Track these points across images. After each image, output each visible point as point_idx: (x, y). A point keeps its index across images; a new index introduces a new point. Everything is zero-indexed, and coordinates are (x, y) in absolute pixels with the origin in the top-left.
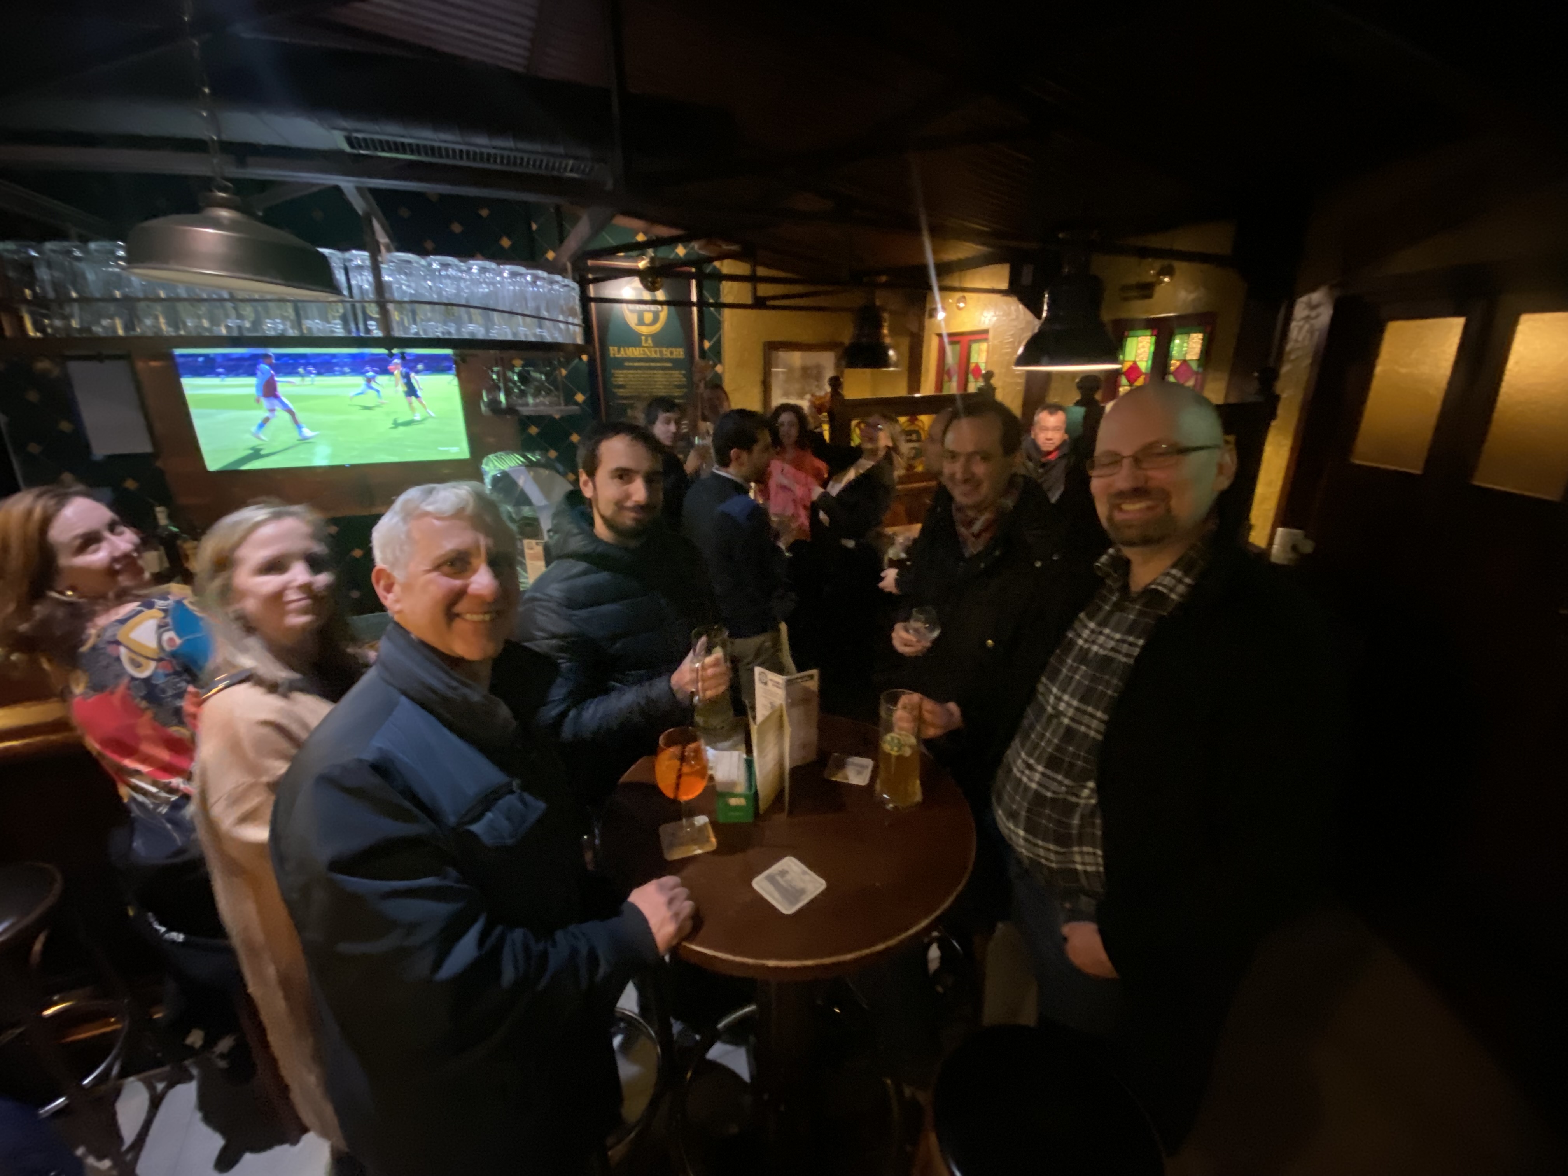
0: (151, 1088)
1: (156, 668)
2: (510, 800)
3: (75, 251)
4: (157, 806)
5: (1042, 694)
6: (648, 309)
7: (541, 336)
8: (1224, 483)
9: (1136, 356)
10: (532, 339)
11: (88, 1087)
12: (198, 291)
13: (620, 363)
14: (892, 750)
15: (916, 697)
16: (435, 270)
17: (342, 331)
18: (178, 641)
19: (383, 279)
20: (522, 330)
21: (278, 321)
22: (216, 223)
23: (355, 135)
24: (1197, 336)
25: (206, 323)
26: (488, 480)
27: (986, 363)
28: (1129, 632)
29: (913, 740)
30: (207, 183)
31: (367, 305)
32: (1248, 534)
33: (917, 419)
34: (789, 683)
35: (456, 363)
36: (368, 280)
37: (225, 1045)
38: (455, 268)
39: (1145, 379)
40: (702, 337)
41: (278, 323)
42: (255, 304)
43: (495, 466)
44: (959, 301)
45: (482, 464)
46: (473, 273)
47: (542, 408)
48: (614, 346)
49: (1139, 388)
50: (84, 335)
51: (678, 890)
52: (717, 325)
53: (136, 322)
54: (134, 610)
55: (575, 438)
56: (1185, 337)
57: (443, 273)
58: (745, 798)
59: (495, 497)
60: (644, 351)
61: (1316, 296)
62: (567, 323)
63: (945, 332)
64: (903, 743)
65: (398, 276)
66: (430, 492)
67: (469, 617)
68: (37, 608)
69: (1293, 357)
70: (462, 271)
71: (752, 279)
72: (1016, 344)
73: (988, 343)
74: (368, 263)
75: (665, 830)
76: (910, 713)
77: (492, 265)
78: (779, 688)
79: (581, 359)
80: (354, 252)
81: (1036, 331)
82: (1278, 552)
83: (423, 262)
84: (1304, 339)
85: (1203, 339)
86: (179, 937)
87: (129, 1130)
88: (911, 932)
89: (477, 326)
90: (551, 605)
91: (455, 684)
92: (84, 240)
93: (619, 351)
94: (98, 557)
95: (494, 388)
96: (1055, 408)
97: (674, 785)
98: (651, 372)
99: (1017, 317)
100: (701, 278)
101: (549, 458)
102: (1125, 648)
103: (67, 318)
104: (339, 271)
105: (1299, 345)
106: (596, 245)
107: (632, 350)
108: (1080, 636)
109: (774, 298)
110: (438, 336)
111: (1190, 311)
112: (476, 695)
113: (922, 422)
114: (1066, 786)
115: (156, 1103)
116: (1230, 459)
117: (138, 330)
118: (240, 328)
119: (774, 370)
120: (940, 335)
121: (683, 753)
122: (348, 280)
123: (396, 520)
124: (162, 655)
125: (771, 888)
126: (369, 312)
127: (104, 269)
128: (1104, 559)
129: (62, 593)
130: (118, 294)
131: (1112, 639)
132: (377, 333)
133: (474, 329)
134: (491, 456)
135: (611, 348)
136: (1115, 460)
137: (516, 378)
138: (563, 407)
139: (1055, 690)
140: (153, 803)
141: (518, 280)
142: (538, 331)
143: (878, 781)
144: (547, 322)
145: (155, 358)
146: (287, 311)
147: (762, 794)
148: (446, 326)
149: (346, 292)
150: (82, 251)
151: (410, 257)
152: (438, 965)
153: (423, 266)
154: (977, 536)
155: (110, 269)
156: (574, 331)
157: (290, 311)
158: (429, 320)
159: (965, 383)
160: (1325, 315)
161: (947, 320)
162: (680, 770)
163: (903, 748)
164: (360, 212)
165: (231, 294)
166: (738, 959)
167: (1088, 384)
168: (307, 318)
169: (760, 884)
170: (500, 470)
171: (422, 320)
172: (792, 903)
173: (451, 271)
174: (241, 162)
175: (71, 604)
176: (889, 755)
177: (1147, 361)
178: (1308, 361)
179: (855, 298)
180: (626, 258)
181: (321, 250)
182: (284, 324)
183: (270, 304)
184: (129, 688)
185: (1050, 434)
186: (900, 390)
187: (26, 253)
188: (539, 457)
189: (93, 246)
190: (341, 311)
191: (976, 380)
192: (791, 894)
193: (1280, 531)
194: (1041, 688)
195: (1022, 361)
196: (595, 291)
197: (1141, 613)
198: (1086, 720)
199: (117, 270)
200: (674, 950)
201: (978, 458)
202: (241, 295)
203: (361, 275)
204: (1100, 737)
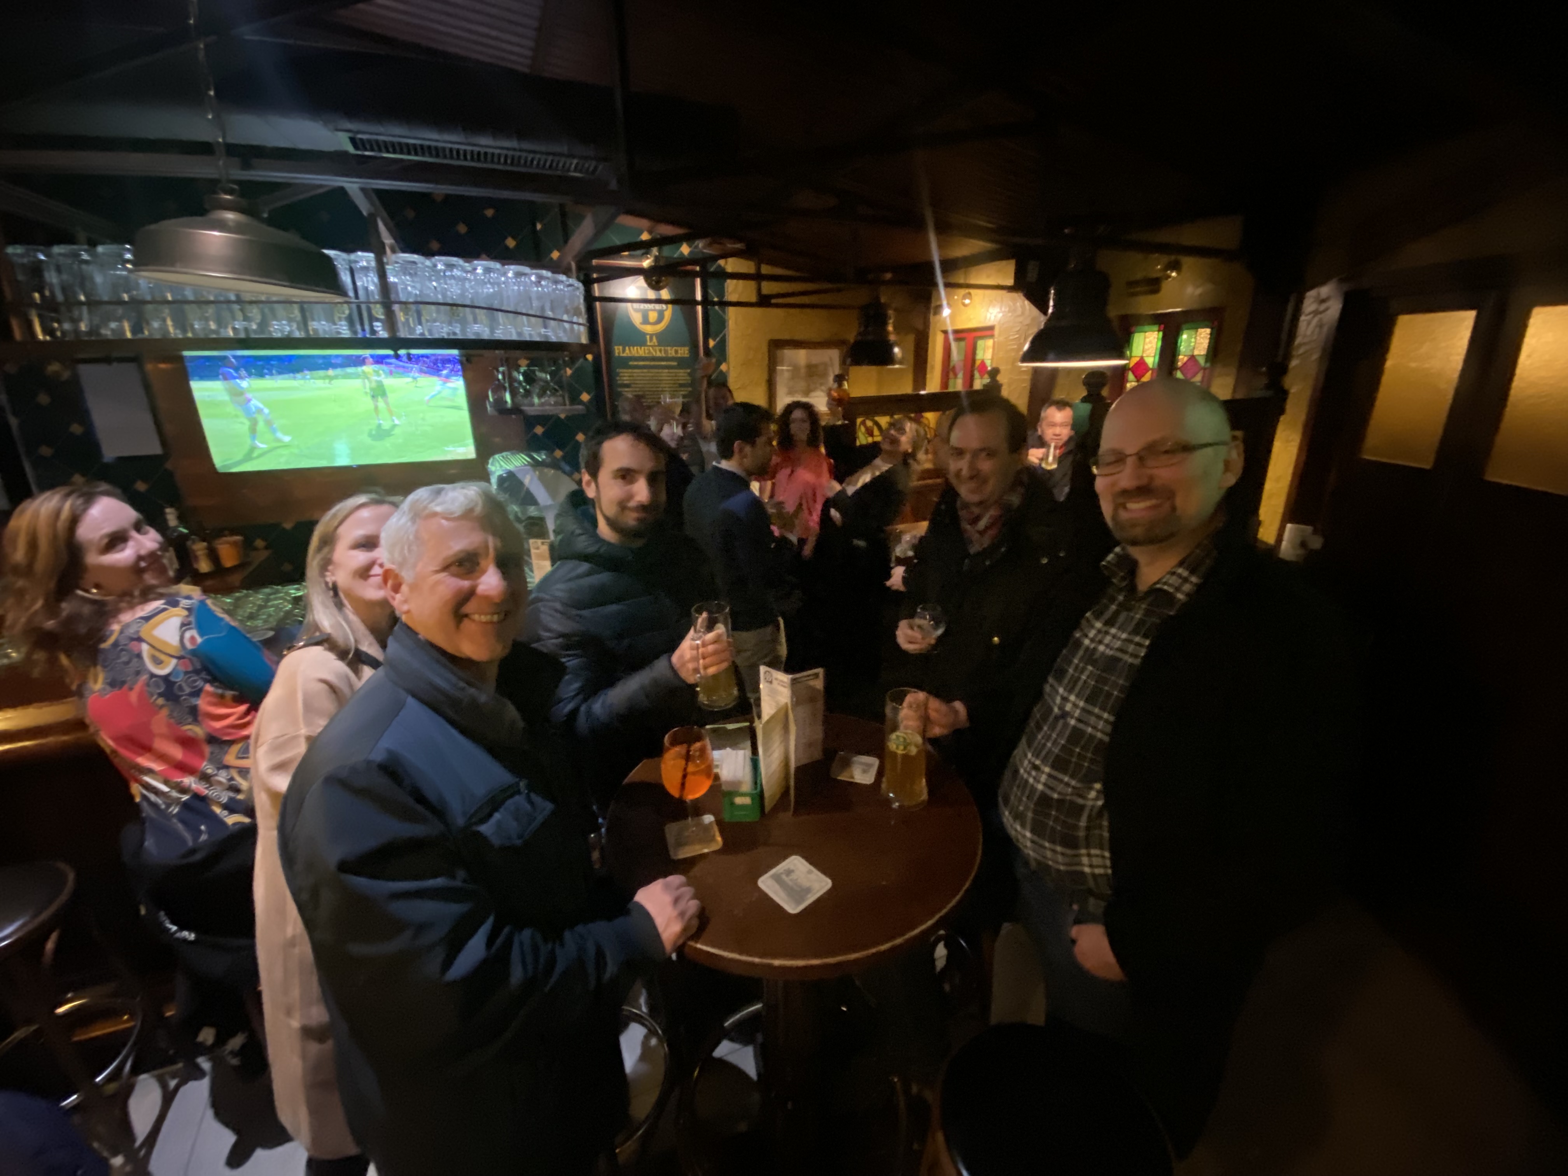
0: (164, 1086)
1: (177, 665)
2: (519, 800)
3: (82, 254)
4: (168, 806)
5: (1049, 695)
6: (653, 308)
7: (546, 336)
8: (1231, 480)
9: (1143, 352)
10: (537, 339)
11: (101, 1083)
12: (205, 293)
13: (625, 362)
14: (897, 748)
15: (921, 695)
16: (441, 270)
17: (348, 332)
18: (199, 640)
19: (388, 280)
20: (527, 330)
21: (284, 322)
22: (221, 226)
23: (360, 136)
24: (1204, 332)
25: (213, 326)
26: (494, 480)
27: (992, 359)
28: (1135, 631)
29: (919, 739)
30: (213, 185)
31: (372, 306)
32: (1257, 530)
33: (922, 417)
34: (794, 682)
35: (462, 363)
36: (373, 281)
37: (236, 1042)
38: (460, 269)
39: (1152, 373)
40: (707, 336)
41: (284, 325)
42: (261, 305)
43: (501, 466)
44: (964, 297)
45: (488, 463)
46: (478, 273)
47: (547, 408)
48: (620, 345)
49: (1144, 383)
50: (93, 338)
51: (684, 889)
52: (723, 324)
53: (144, 325)
54: (157, 608)
55: (580, 437)
56: (1192, 332)
57: (448, 273)
58: (750, 797)
59: (502, 497)
60: (649, 350)
61: (1325, 290)
62: (572, 323)
63: (950, 329)
64: (908, 741)
65: (403, 277)
66: (439, 492)
67: (476, 617)
68: (64, 605)
69: (1301, 351)
70: (467, 272)
71: (758, 277)
72: (1022, 341)
73: (994, 339)
74: (373, 264)
75: (671, 830)
76: (916, 711)
77: (498, 265)
78: (784, 687)
79: (586, 359)
80: (360, 253)
81: (1042, 327)
82: (1287, 550)
83: (428, 263)
84: (1313, 333)
85: (1211, 334)
86: (189, 936)
87: (141, 1124)
88: (916, 931)
89: (482, 326)
90: (558, 606)
91: (462, 684)
92: (92, 244)
93: (624, 351)
94: (125, 555)
95: (499, 388)
96: (1062, 404)
97: (679, 786)
98: (656, 371)
99: (1023, 313)
100: (706, 277)
101: (555, 458)
102: (1131, 648)
103: (75, 321)
104: (345, 274)
105: (1306, 340)
106: (602, 243)
107: (637, 349)
108: (1086, 636)
109: (779, 296)
110: (443, 336)
111: (1195, 306)
112: (485, 695)
113: (927, 419)
114: (1073, 787)
115: (168, 1098)
116: (1236, 456)
117: (146, 333)
118: (246, 330)
119: (779, 368)
120: (945, 332)
121: (688, 751)
122: (354, 283)
123: (404, 520)
124: (183, 653)
125: (777, 887)
126: (374, 312)
127: (112, 272)
128: (1110, 557)
129: (87, 591)
130: (126, 297)
131: (1119, 639)
132: (383, 334)
133: (480, 329)
134: (497, 456)
135: (616, 347)
136: (1120, 458)
137: (521, 378)
138: (568, 407)
139: (1061, 690)
140: (165, 803)
141: (523, 280)
142: (543, 331)
143: (884, 779)
144: (552, 323)
145: (165, 360)
146: (293, 313)
147: (767, 794)
148: (452, 326)
149: (351, 293)
150: (90, 255)
151: (415, 258)
152: (448, 964)
153: (428, 267)
154: (982, 533)
155: (118, 273)
156: (579, 330)
157: (296, 312)
158: (435, 321)
159: (970, 379)
160: (1334, 309)
161: (952, 316)
162: (685, 769)
163: (909, 748)
164: (365, 213)
165: (238, 296)
166: (744, 958)
167: (1095, 380)
168: (313, 320)
169: (766, 883)
170: (506, 470)
171: (427, 321)
172: (798, 902)
173: (456, 272)
174: (246, 165)
175: (94, 602)
176: (895, 754)
177: (1154, 357)
178: (1315, 356)
179: (860, 296)
180: (631, 257)
181: (326, 252)
182: (290, 326)
183: (276, 306)
184: (148, 685)
185: (1058, 430)
186: (906, 388)
187: (35, 257)
188: (544, 457)
189: (100, 249)
190: (347, 312)
191: (982, 377)
192: (797, 893)
193: (1289, 526)
194: (1047, 688)
195: (1028, 357)
196: (600, 290)
197: (1148, 613)
198: (1093, 720)
199: (124, 273)
200: (680, 949)
201: (983, 454)
202: (247, 297)
203: (367, 276)
204: (1106, 739)
